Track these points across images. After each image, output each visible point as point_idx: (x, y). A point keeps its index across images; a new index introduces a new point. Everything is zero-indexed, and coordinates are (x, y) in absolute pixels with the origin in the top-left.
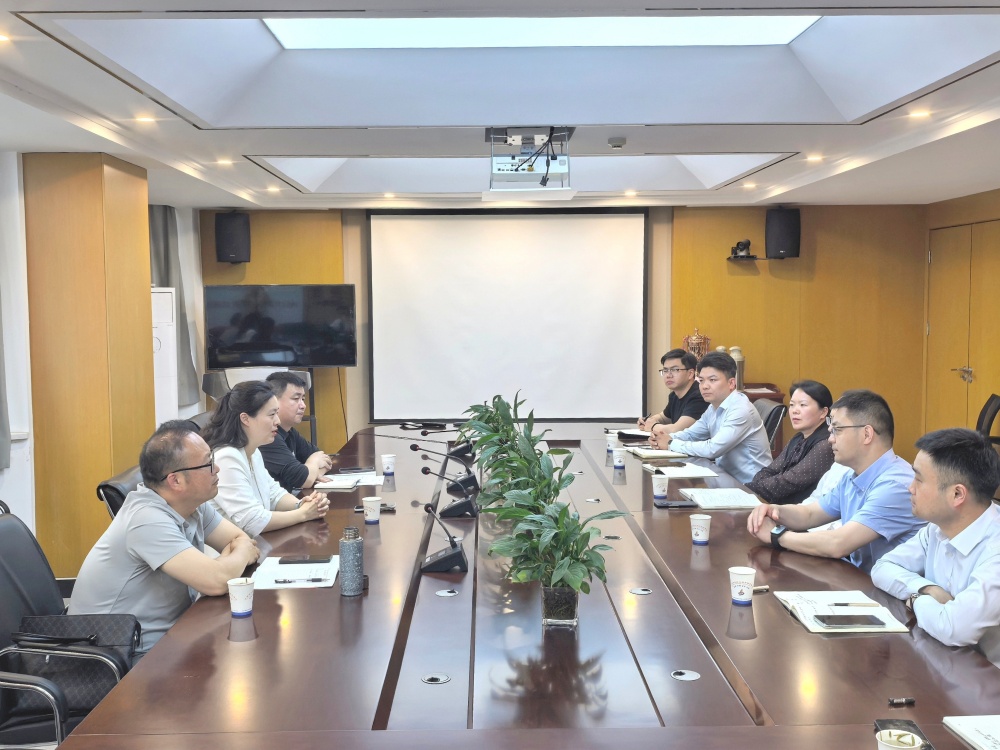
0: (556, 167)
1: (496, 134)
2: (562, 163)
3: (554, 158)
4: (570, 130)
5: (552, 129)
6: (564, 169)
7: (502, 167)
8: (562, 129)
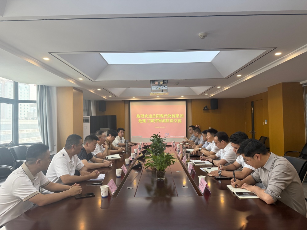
0: (165, 88)
1: (152, 82)
2: (166, 87)
3: (164, 86)
4: (168, 81)
5: (164, 81)
6: (166, 89)
7: (154, 88)
8: (166, 80)
